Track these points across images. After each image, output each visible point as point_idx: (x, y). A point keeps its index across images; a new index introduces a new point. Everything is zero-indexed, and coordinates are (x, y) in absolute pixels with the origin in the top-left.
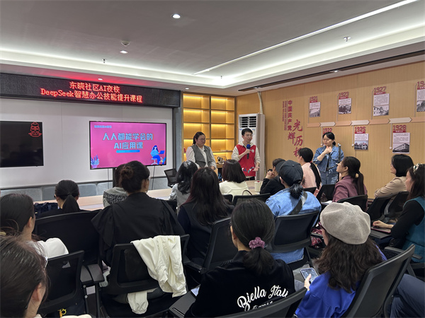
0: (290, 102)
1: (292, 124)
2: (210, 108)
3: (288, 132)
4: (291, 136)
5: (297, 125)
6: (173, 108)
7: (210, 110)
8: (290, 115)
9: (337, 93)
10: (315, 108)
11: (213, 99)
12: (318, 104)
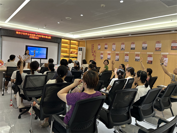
0: (93, 45)
1: (93, 51)
2: (70, 44)
3: (92, 53)
4: (93, 55)
5: (95, 51)
6: (58, 43)
7: (70, 45)
8: (93, 49)
9: (105, 44)
10: (99, 47)
11: (71, 41)
12: (100, 46)
